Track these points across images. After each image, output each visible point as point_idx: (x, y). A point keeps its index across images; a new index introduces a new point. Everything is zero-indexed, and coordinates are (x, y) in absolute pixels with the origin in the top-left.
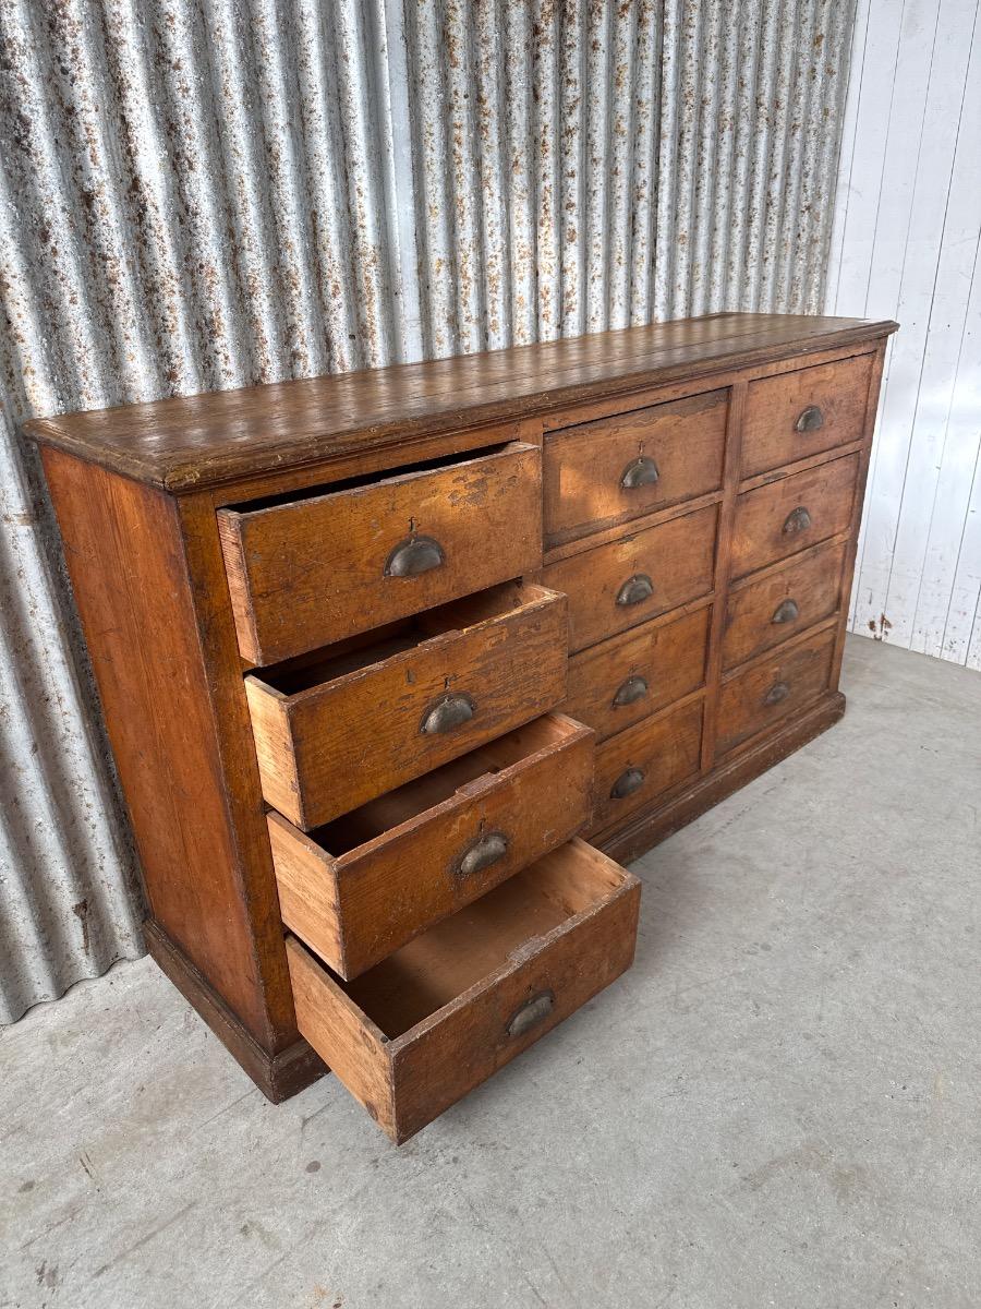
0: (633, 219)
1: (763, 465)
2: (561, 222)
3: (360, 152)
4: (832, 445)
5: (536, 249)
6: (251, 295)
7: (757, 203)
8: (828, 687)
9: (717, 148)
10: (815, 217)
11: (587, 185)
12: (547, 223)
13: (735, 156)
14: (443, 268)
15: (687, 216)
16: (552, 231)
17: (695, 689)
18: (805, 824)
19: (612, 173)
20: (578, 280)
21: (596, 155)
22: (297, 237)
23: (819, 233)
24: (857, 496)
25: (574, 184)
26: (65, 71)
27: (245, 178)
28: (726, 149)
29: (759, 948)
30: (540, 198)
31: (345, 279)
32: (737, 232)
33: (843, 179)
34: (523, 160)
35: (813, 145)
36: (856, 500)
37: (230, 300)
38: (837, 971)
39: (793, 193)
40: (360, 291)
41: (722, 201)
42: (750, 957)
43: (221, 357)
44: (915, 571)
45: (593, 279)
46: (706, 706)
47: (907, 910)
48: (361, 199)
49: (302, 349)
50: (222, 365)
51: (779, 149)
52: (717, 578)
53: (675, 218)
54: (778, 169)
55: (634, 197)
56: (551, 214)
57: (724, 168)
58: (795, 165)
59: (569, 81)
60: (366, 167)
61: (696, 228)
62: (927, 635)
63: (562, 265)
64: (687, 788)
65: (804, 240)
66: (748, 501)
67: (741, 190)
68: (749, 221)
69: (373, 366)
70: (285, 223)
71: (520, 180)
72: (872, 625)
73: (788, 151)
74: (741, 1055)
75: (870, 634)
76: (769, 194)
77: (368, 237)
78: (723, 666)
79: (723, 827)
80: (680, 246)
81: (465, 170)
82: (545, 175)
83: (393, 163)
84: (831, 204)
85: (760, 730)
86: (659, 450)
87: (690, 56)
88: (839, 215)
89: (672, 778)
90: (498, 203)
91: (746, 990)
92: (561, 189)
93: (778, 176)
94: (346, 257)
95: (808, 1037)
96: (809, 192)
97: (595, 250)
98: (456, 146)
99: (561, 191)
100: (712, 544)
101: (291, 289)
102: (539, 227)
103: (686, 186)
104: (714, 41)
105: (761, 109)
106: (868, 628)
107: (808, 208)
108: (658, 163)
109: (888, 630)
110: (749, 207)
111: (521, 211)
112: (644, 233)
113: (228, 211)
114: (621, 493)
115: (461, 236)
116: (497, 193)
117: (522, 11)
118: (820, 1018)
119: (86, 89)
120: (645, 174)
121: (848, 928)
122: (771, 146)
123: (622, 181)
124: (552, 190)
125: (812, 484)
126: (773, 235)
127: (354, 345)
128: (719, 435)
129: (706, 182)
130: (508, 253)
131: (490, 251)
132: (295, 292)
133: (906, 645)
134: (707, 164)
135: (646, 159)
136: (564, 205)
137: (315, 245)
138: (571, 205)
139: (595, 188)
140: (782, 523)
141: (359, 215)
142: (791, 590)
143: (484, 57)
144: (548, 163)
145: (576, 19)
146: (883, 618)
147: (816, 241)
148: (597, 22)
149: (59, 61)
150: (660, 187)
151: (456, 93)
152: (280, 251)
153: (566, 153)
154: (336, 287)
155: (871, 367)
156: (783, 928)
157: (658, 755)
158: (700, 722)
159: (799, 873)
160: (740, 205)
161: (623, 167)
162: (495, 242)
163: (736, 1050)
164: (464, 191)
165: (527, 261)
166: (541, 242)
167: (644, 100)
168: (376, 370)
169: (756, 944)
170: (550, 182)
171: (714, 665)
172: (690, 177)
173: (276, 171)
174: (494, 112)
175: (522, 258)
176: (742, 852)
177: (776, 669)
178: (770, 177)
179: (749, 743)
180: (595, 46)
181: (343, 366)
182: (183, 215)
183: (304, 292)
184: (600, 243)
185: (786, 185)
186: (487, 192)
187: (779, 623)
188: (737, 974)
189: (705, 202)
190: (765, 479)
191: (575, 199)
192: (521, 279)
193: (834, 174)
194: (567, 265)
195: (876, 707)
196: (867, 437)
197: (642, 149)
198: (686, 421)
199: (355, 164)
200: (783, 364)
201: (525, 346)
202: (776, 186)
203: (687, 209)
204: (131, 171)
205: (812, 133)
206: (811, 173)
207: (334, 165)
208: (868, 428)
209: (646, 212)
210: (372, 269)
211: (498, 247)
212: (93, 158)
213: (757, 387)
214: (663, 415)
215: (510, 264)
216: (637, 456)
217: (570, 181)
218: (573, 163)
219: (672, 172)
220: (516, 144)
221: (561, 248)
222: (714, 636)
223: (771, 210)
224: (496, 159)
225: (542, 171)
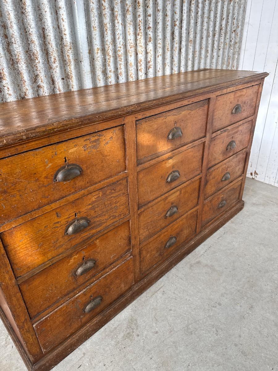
0: (173, 33)
1: (220, 127)
2: (146, 34)
4: (244, 118)
5: (136, 45)
6: (17, 63)
7: (217, 29)
8: (239, 199)
9: (203, 8)
10: (237, 34)
11: (156, 20)
12: (140, 34)
13: (210, 11)
14: (99, 52)
15: (192, 33)
16: (142, 37)
17: (194, 207)
18: (232, 251)
19: (165, 15)
20: (152, 56)
21: (159, 8)
22: (36, 38)
23: (237, 40)
24: (251, 135)
25: (151, 19)
27: (10, 12)
28: (207, 8)
29: (217, 304)
30: (138, 25)
31: (58, 56)
32: (210, 39)
33: (246, 20)
34: (130, 9)
35: (237, 8)
36: (251, 137)
37: (8, 64)
38: (245, 314)
39: (230, 25)
40: (65, 61)
41: (205, 27)
42: (213, 308)
43: (6, 88)
44: (266, 157)
45: (158, 56)
46: (198, 212)
47: (269, 287)
48: (64, 23)
49: (42, 84)
50: (6, 92)
51: (225, 9)
52: (203, 168)
53: (188, 33)
54: (225, 16)
55: (173, 25)
56: (142, 31)
57: (206, 15)
58: (231, 15)
60: (65, 9)
61: (196, 37)
62: (270, 178)
63: (146, 51)
64: (191, 239)
65: (233, 43)
66: (214, 140)
67: (212, 24)
68: (214, 35)
69: (72, 90)
70: (30, 32)
71: (129, 17)
72: (251, 174)
73: (228, 10)
74: (211, 354)
75: (251, 177)
76: (221, 26)
77: (68, 39)
78: (204, 198)
79: (204, 253)
80: (190, 44)
81: (107, 12)
82: (139, 15)
83: (76, 8)
84: (242, 30)
85: (217, 216)
86: (182, 124)
88: (245, 34)
89: (186, 237)
90: (121, 26)
91: (213, 323)
92: (146, 21)
93: (225, 19)
94: (58, 47)
95: (236, 345)
96: (235, 25)
97: (159, 45)
99: (146, 22)
100: (201, 157)
101: (35, 60)
102: (137, 36)
103: (192, 21)
107: (234, 31)
108: (182, 12)
109: (257, 176)
110: (214, 30)
111: (130, 29)
112: (177, 39)
114: (168, 141)
115: (107, 39)
116: (120, 22)
118: (240, 336)
120: (177, 16)
121: (249, 296)
122: (223, 8)
123: (169, 18)
124: (142, 21)
125: (236, 132)
126: (222, 40)
127: (64, 82)
128: (205, 117)
129: (199, 20)
130: (125, 46)
131: (118, 45)
132: (37, 61)
133: (262, 181)
134: (200, 13)
135: (178, 11)
136: (147, 28)
137: (45, 42)
138: (149, 28)
139: (158, 21)
140: (226, 146)
141: (63, 29)
142: (228, 169)
144: (140, 11)
146: (255, 172)
147: (237, 43)
150: (183, 22)
152: (29, 44)
153: (148, 7)
154: (55, 59)
155: (258, 90)
156: (225, 295)
157: (182, 231)
158: (196, 217)
159: (230, 272)
160: (211, 29)
161: (169, 13)
162: (120, 42)
163: (210, 352)
164: (107, 20)
165: (133, 49)
166: (138, 42)
168: (73, 92)
169: (216, 303)
170: (141, 18)
171: (202, 198)
172: (194, 18)
173: (25, 10)
175: (131, 48)
176: (210, 263)
177: (222, 196)
178: (222, 19)
179: (212, 221)
181: (60, 90)
183: (41, 61)
184: (161, 43)
185: (227, 22)
186: (116, 21)
187: (224, 181)
188: (209, 316)
189: (199, 28)
190: (221, 132)
191: (151, 25)
192: (131, 56)
193: (244, 18)
194: (148, 51)
195: (254, 204)
196: (256, 114)
197: (176, 6)
198: (193, 112)
199: (60, 8)
200: (229, 89)
201: (133, 81)
202: (224, 22)
203: (192, 30)
205: (237, 3)
206: (236, 18)
207: (50, 8)
208: (256, 112)
209: (177, 31)
210: (70, 52)
211: (121, 43)
213: (219, 98)
214: (184, 110)
215: (126, 50)
216: (173, 127)
217: (149, 18)
218: (150, 11)
219: (187, 16)
220: (127, 2)
221: (146, 44)
222: (202, 188)
223: (222, 31)
224: (120, 8)
225: (138, 14)
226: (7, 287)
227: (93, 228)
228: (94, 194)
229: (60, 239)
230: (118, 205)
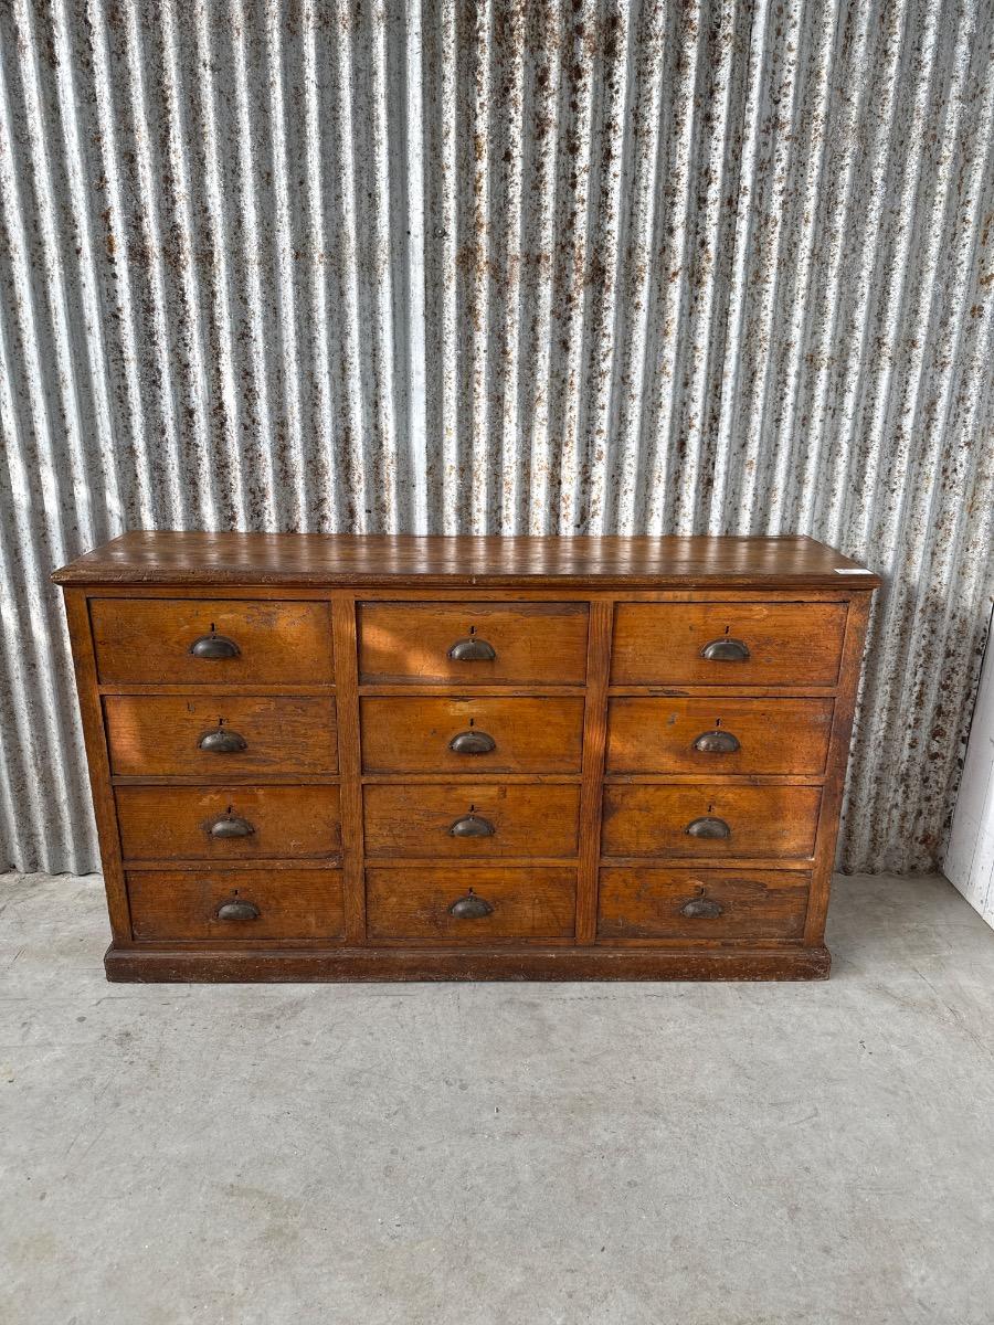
0: (681, 444)
1: (647, 678)
2: (587, 444)
3: (387, 389)
5: (557, 464)
7: (877, 434)
8: (804, 935)
9: (807, 385)
10: (988, 452)
11: (620, 417)
12: (570, 444)
14: (454, 472)
15: (759, 443)
16: (577, 450)
17: (564, 856)
18: (639, 1034)
19: (652, 408)
20: (603, 491)
21: (634, 392)
22: (331, 442)
25: (604, 415)
26: (186, 345)
27: (294, 404)
28: (824, 385)
29: (459, 1084)
30: (563, 427)
31: (368, 473)
32: (842, 462)
34: (546, 395)
37: (276, 477)
38: (484, 1134)
39: (940, 427)
40: (382, 481)
41: (818, 432)
43: (267, 512)
45: (626, 492)
46: (580, 879)
48: (386, 420)
49: (329, 514)
50: (267, 517)
51: (912, 386)
53: (741, 446)
54: (912, 403)
55: (681, 428)
56: (576, 438)
57: (820, 403)
58: (944, 402)
59: (604, 335)
60: (391, 399)
61: (772, 456)
63: (586, 478)
66: (626, 704)
67: (848, 423)
68: (862, 453)
69: (387, 533)
71: (542, 411)
73: (929, 388)
76: (897, 428)
77: (390, 446)
79: (572, 999)
80: (747, 471)
81: (482, 403)
82: (570, 408)
85: (677, 937)
86: (496, 637)
87: (765, 307)
89: (533, 928)
91: (406, 1099)
92: (589, 419)
93: (914, 410)
94: (369, 458)
96: (970, 428)
98: (476, 385)
99: (588, 421)
100: (576, 731)
103: (758, 418)
104: (801, 293)
105: (884, 349)
107: (967, 444)
110: (861, 439)
113: (280, 424)
117: (549, 287)
118: (421, 1149)
119: (196, 357)
120: (697, 407)
121: (541, 1117)
123: (666, 412)
124: (576, 419)
125: (740, 712)
127: (369, 517)
128: (576, 640)
129: (787, 416)
130: (525, 465)
131: (505, 463)
132: (326, 478)
134: (790, 399)
135: (701, 394)
136: (592, 432)
137: (345, 449)
138: (600, 431)
140: (692, 739)
142: (717, 810)
143: (509, 322)
144: (575, 398)
145: (613, 288)
148: (640, 288)
149: (184, 339)
151: (478, 349)
152: (316, 451)
153: (599, 391)
154: (361, 477)
157: (513, 899)
158: (571, 891)
159: (572, 1061)
160: (846, 436)
161: (668, 401)
162: (511, 456)
165: (546, 472)
166: (564, 459)
167: (699, 346)
168: (390, 536)
169: (461, 1081)
170: (575, 413)
171: (590, 843)
172: (764, 409)
174: (515, 361)
175: (539, 470)
176: (556, 1022)
177: (699, 883)
178: (897, 414)
181: (361, 530)
182: (249, 426)
185: (926, 422)
187: (697, 836)
189: (788, 432)
190: (652, 691)
191: (605, 426)
192: (539, 485)
194: (592, 479)
195: (881, 989)
198: (529, 620)
199: (383, 397)
201: (539, 537)
202: (909, 420)
203: (756, 438)
204: (219, 398)
206: (973, 409)
207: (362, 398)
209: (696, 439)
210: (392, 467)
211: (514, 460)
212: (196, 391)
214: (500, 611)
215: (527, 474)
217: (601, 412)
218: (604, 399)
220: (539, 384)
221: (587, 465)
224: (516, 396)
225: (568, 404)
227: (251, 761)
228: (258, 700)
229: (189, 751)
230: (311, 741)
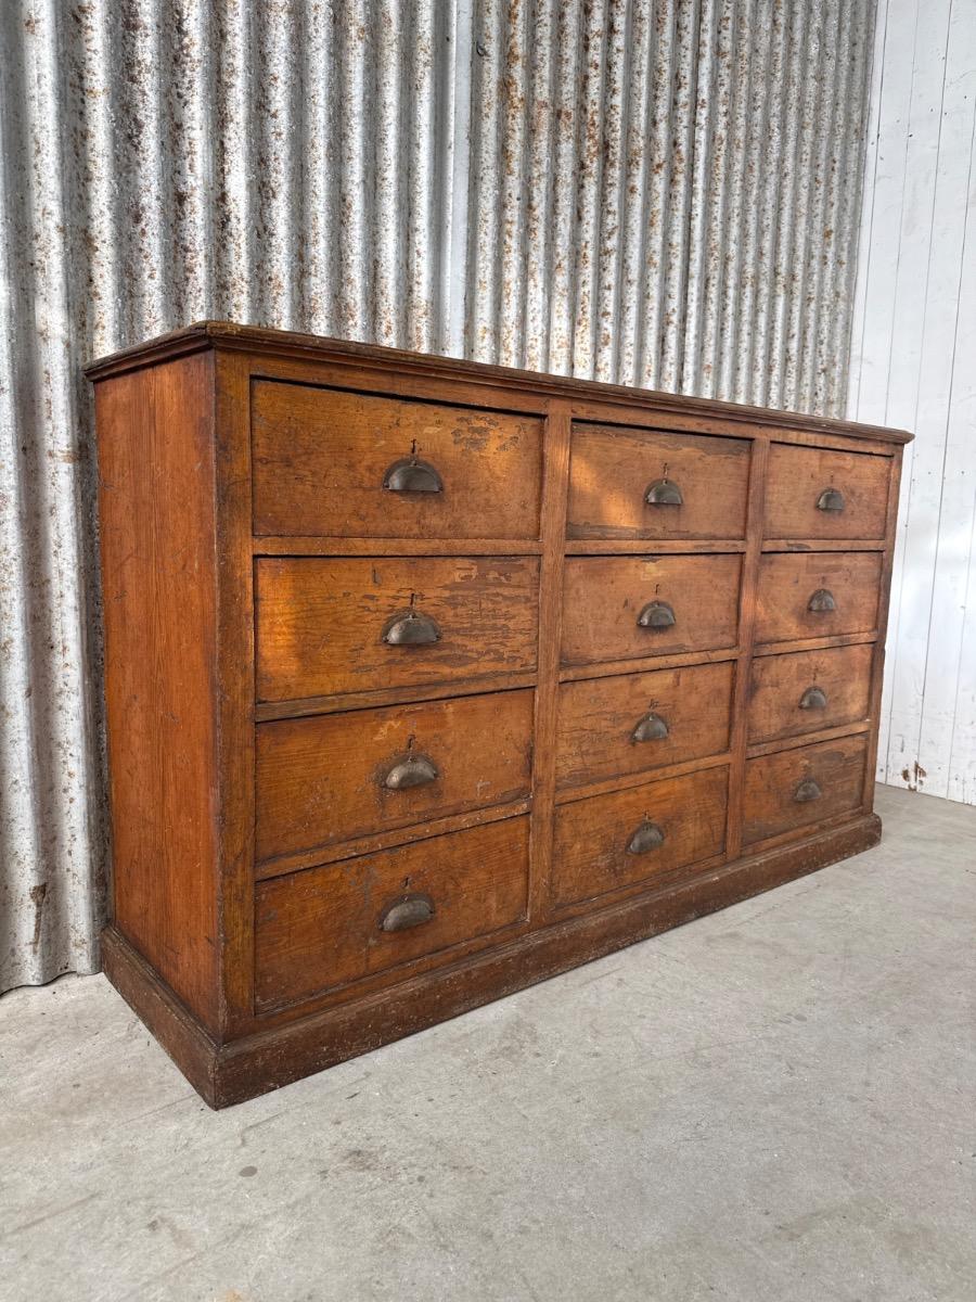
0: (662, 340)
1: (787, 532)
2: (597, 327)
3: (422, 221)
4: (853, 536)
5: (573, 344)
6: (311, 315)
7: (777, 355)
8: (862, 804)
9: (739, 301)
10: (830, 381)
11: (622, 301)
12: (584, 323)
13: (756, 311)
14: (487, 336)
15: (712, 348)
16: (589, 330)
17: (719, 752)
18: (842, 921)
19: (644, 297)
21: (630, 277)
22: (360, 275)
23: (835, 396)
24: (882, 598)
25: (610, 296)
26: (180, 96)
27: (319, 215)
28: (747, 302)
29: (792, 1018)
30: (579, 302)
31: (398, 322)
32: (759, 377)
33: (856, 352)
34: (565, 263)
35: (826, 318)
36: (881, 602)
37: (292, 311)
38: (885, 1044)
39: (810, 354)
40: (410, 338)
41: (745, 345)
42: (781, 1025)
44: (946, 713)
46: (731, 777)
47: (963, 998)
48: (419, 260)
51: (796, 314)
52: (741, 633)
53: (701, 349)
54: (795, 330)
55: (664, 322)
56: (588, 316)
57: (746, 317)
58: (811, 332)
59: (609, 212)
60: (426, 233)
61: (720, 363)
62: (964, 782)
63: (596, 364)
64: (712, 869)
65: (821, 398)
66: (771, 563)
67: (761, 340)
68: (769, 370)
70: (350, 262)
71: (562, 280)
72: (906, 775)
73: (804, 319)
74: (772, 1109)
75: (905, 784)
76: (787, 351)
77: (422, 292)
78: (749, 739)
79: (752, 918)
80: (705, 375)
81: (513, 258)
82: (584, 282)
83: (450, 237)
84: (845, 374)
85: (791, 829)
86: (683, 477)
87: (715, 218)
88: (853, 383)
89: (694, 851)
90: (541, 293)
91: (777, 1052)
92: (599, 298)
93: (796, 337)
94: (401, 303)
95: (853, 1099)
96: (824, 357)
97: (627, 358)
98: (507, 238)
99: (598, 300)
100: (736, 596)
101: (348, 319)
102: (577, 327)
103: (711, 324)
104: (736, 211)
105: (779, 278)
106: (901, 777)
107: (824, 371)
108: (686, 299)
109: (923, 779)
110: (769, 356)
111: (561, 307)
112: (672, 354)
113: (301, 240)
114: (645, 507)
115: (506, 314)
116: (541, 285)
117: (571, 146)
118: (867, 1084)
119: (196, 113)
120: (674, 304)
121: (896, 1009)
122: (788, 311)
123: (654, 304)
124: (590, 295)
125: (836, 569)
126: (792, 385)
128: (742, 485)
129: (730, 325)
130: (547, 340)
131: (531, 334)
132: (351, 322)
133: (942, 794)
134: (730, 310)
135: (676, 291)
136: (601, 312)
137: (374, 288)
138: (606, 314)
139: (628, 305)
140: (807, 599)
141: (416, 272)
142: (819, 678)
143: (536, 175)
144: (588, 272)
145: (617, 164)
146: (917, 766)
147: (832, 403)
148: (635, 172)
149: (177, 87)
150: (688, 319)
151: (510, 195)
152: (342, 284)
153: (604, 270)
154: (389, 328)
155: (889, 471)
156: (820, 1004)
157: (680, 818)
158: (725, 795)
159: (836, 960)
160: (761, 352)
161: (654, 292)
162: (536, 327)
163: (767, 1105)
164: (512, 275)
165: (564, 350)
166: (578, 340)
167: (674, 244)
169: (789, 1015)
170: (589, 288)
171: (739, 732)
172: (715, 316)
173: (348, 218)
174: (542, 218)
175: (559, 347)
177: (806, 762)
178: (788, 337)
179: (780, 839)
180: (632, 190)
182: (261, 232)
183: (359, 322)
184: (632, 353)
185: (803, 347)
186: (531, 283)
187: (807, 708)
188: (769, 1039)
189: (729, 342)
190: (789, 545)
191: (611, 309)
193: (847, 348)
194: (601, 366)
196: (889, 539)
197: (672, 283)
198: (709, 459)
199: (417, 230)
200: (803, 435)
202: (794, 345)
203: (712, 342)
204: (222, 186)
205: (825, 308)
206: (826, 341)
207: (398, 224)
208: (889, 529)
209: (674, 335)
210: (423, 320)
211: (539, 331)
212: (191, 167)
213: (780, 450)
214: (688, 445)
215: (548, 350)
216: (660, 476)
217: (607, 293)
218: (610, 278)
219: (698, 307)
220: (560, 250)
221: (597, 351)
222: (740, 697)
223: (790, 365)
224: (542, 257)
225: (582, 278)
226: (233, 712)
227: (444, 660)
228: (460, 563)
229: (369, 649)
230: (511, 624)
